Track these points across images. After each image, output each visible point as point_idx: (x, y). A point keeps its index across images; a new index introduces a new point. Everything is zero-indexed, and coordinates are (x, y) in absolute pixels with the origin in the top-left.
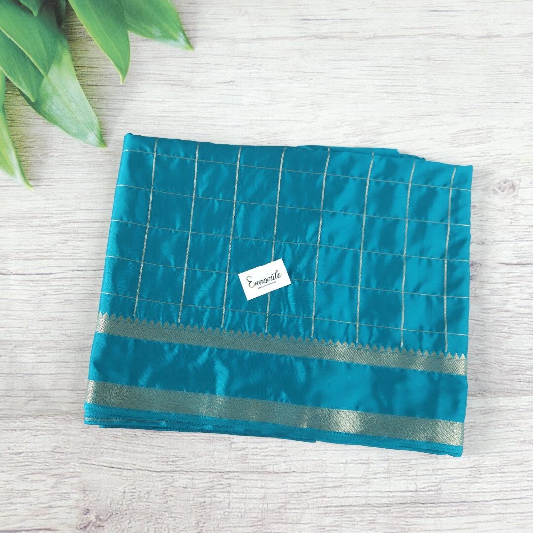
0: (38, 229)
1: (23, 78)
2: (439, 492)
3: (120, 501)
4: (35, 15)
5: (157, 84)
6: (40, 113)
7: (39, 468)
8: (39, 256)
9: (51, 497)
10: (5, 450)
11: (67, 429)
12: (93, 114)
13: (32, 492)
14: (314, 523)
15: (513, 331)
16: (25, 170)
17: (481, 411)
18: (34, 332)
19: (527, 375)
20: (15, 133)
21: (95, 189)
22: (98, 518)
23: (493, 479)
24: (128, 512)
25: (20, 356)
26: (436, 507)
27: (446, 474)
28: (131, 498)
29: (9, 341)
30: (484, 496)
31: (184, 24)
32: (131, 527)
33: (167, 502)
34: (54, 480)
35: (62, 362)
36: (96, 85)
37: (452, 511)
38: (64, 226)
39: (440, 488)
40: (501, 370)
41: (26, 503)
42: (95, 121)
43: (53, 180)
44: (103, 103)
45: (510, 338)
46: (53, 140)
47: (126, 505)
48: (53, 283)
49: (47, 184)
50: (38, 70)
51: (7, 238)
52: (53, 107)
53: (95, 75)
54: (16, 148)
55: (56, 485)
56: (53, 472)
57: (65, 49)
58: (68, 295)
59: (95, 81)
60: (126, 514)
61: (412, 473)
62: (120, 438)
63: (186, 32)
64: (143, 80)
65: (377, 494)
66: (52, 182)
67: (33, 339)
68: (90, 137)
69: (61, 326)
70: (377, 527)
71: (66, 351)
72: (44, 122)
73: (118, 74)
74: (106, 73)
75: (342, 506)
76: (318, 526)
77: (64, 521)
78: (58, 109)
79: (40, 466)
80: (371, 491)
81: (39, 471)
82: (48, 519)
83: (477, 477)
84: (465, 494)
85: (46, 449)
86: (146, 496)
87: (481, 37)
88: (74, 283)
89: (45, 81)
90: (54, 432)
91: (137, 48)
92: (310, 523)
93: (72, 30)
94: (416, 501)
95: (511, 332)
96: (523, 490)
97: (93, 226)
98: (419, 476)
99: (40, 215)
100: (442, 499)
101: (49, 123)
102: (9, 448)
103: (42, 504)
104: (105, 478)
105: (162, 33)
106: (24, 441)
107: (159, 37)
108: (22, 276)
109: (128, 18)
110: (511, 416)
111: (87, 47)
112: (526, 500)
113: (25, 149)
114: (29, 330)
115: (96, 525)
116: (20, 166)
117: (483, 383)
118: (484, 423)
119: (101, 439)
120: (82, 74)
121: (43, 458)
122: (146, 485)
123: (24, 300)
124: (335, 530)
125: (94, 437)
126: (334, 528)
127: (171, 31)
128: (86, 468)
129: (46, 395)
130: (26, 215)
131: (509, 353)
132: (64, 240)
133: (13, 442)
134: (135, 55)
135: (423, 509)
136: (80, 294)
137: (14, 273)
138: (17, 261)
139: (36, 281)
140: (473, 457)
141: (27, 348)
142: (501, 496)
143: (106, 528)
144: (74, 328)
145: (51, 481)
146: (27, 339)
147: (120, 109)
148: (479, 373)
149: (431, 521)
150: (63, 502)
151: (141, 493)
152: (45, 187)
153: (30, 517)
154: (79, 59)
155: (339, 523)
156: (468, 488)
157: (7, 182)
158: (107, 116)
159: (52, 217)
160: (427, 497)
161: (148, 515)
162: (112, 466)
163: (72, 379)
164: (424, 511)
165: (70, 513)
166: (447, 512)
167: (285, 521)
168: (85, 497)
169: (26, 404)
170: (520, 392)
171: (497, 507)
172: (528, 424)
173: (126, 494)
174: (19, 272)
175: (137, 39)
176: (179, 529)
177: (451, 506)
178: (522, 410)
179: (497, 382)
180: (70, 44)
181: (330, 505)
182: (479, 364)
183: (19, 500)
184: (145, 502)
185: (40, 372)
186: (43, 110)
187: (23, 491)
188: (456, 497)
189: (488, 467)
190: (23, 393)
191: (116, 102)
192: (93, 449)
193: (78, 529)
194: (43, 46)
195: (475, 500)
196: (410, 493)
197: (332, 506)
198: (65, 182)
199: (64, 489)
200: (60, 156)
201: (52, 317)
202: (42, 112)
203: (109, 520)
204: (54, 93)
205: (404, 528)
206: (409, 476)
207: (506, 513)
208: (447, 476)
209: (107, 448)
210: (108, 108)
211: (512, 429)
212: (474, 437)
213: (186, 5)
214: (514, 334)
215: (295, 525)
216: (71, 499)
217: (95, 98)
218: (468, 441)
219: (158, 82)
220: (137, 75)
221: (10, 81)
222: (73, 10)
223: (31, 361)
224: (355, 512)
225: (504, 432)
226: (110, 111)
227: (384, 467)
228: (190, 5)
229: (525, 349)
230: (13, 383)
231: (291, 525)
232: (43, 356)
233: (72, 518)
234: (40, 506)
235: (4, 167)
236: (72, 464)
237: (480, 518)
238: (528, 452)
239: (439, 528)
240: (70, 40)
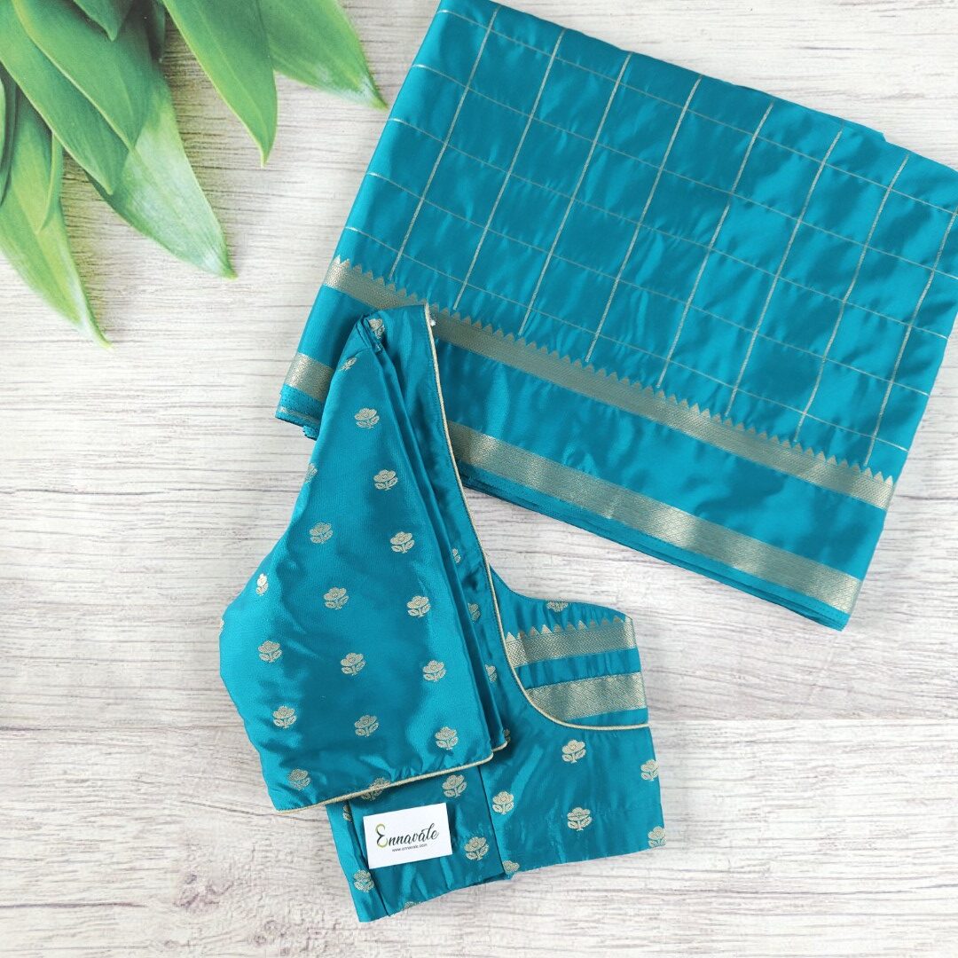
0: (120, 416)
1: (93, 151)
2: (767, 875)
3: (246, 863)
4: (112, 36)
5: (324, 168)
6: (122, 214)
7: (113, 805)
8: (124, 463)
9: (133, 853)
10: (58, 775)
11: (160, 745)
12: (213, 219)
13: (102, 844)
14: (558, 915)
15: (916, 611)
16: (97, 314)
17: (846, 747)
18: (115, 590)
19: (934, 684)
20: (79, 249)
21: (217, 350)
22: (210, 889)
23: (857, 859)
24: (258, 882)
25: (93, 631)
26: (760, 898)
27: (780, 847)
28: (264, 860)
29: (72, 604)
30: (840, 885)
31: (373, 62)
32: (263, 906)
33: (322, 869)
34: (137, 826)
35: (163, 642)
36: (217, 168)
37: (787, 906)
38: (165, 413)
39: (769, 869)
40: (891, 676)
41: (91, 862)
42: (217, 231)
43: (146, 333)
44: (231, 200)
45: (910, 623)
46: (145, 262)
47: (255, 870)
48: (145, 510)
49: (136, 339)
50: (120, 139)
51: (67, 431)
52: (145, 204)
53: (216, 148)
54: (81, 276)
55: (141, 835)
56: (137, 814)
57: (165, 101)
58: (171, 530)
59: (218, 160)
60: (255, 885)
61: (725, 842)
62: (247, 764)
63: (375, 77)
64: (299, 160)
65: (664, 874)
66: (144, 336)
67: (114, 601)
68: (207, 259)
69: (159, 581)
70: (662, 926)
71: (167, 624)
72: (128, 231)
73: (256, 149)
74: (235, 146)
75: (606, 891)
76: (565, 920)
77: (154, 892)
78: (153, 207)
79: (116, 803)
80: (655, 869)
81: (114, 811)
82: (128, 888)
83: (831, 855)
84: (810, 881)
85: (126, 777)
86: (289, 858)
87: (890, 98)
88: (182, 509)
89: (131, 158)
90: (138, 750)
91: (289, 102)
92: (552, 915)
93: (178, 68)
94: (728, 888)
95: (913, 613)
96: (906, 879)
97: (212, 414)
98: (736, 847)
99: (124, 393)
100: (770, 886)
101: (138, 233)
102: (65, 773)
103: (118, 863)
104: (223, 827)
105: (332, 76)
106: (90, 762)
107: (328, 84)
108: (94, 496)
109: (274, 48)
110: (894, 758)
111: (203, 99)
112: (908, 894)
113: (97, 278)
114: (106, 587)
115: (207, 900)
116: (89, 307)
117: (860, 696)
118: (848, 768)
119: (215, 764)
120: (194, 147)
121: (121, 791)
122: (289, 841)
123: (98, 537)
124: (592, 928)
125: (205, 761)
126: (592, 925)
127: (349, 75)
128: (190, 810)
129: (134, 696)
130: (99, 392)
131: (907, 647)
132: (165, 437)
133: (72, 763)
134: (285, 115)
135: (738, 901)
136: (192, 528)
137: (80, 491)
138: (84, 470)
139: (118, 505)
140: (826, 822)
141: (103, 616)
142: (870, 886)
143: (222, 906)
144: (181, 586)
145: (134, 828)
146: (102, 602)
147: (260, 211)
148: (854, 679)
149: (751, 920)
150: (153, 861)
151: (281, 853)
152: (132, 344)
153: (97, 885)
154: (189, 121)
155: (601, 917)
156: (814, 871)
157: (68, 335)
158: (237, 222)
159: (143, 396)
160: (746, 882)
161: (291, 889)
162: (234, 808)
163: (179, 670)
164: (740, 905)
165: (165, 879)
166: (778, 907)
167: (512, 909)
168: (189, 856)
169: (102, 709)
170: (922, 713)
171: (862, 903)
172: (922, 772)
173: (255, 854)
174: (89, 489)
175: (289, 86)
176: (339, 914)
177: (785, 898)
178: (913, 748)
179: (884, 695)
180: (174, 93)
181: (587, 888)
182: (855, 665)
183: (81, 857)
184: (285, 868)
185: (126, 658)
186: (127, 210)
187: (87, 843)
188: (793, 885)
189: (849, 838)
190: (97, 692)
191: (253, 199)
192: (203, 780)
193: (177, 906)
194: (126, 96)
195: (824, 891)
196: (720, 875)
197: (589, 890)
198: (166, 337)
199: (154, 841)
200: (157, 291)
201: (144, 567)
202: (126, 212)
203: (227, 894)
204: (146, 180)
205: (706, 930)
206: (718, 847)
207: (874, 915)
208: (781, 850)
209: (226, 780)
210: (239, 209)
211: (895, 779)
212: (830, 789)
213: (374, 27)
214: (917, 616)
215: (527, 917)
216: (167, 858)
217: (217, 191)
218: (820, 796)
219: (325, 165)
220: (289, 151)
221: (69, 156)
222: (178, 30)
223: (111, 639)
224: (627, 901)
225: (881, 784)
226: (243, 214)
227: (679, 832)
228: (383, 28)
229: (934, 641)
230: (81, 675)
231: (521, 917)
232: (130, 631)
233: (167, 888)
234: (116, 867)
235: (62, 308)
236: (169, 802)
237: (830, 920)
238: (918, 818)
239: (763, 932)
240: (173, 86)
